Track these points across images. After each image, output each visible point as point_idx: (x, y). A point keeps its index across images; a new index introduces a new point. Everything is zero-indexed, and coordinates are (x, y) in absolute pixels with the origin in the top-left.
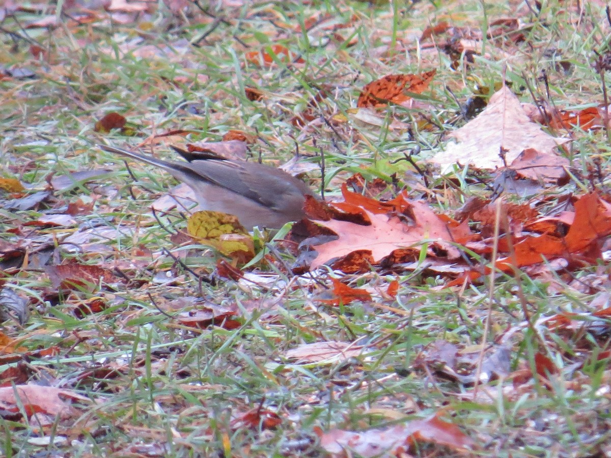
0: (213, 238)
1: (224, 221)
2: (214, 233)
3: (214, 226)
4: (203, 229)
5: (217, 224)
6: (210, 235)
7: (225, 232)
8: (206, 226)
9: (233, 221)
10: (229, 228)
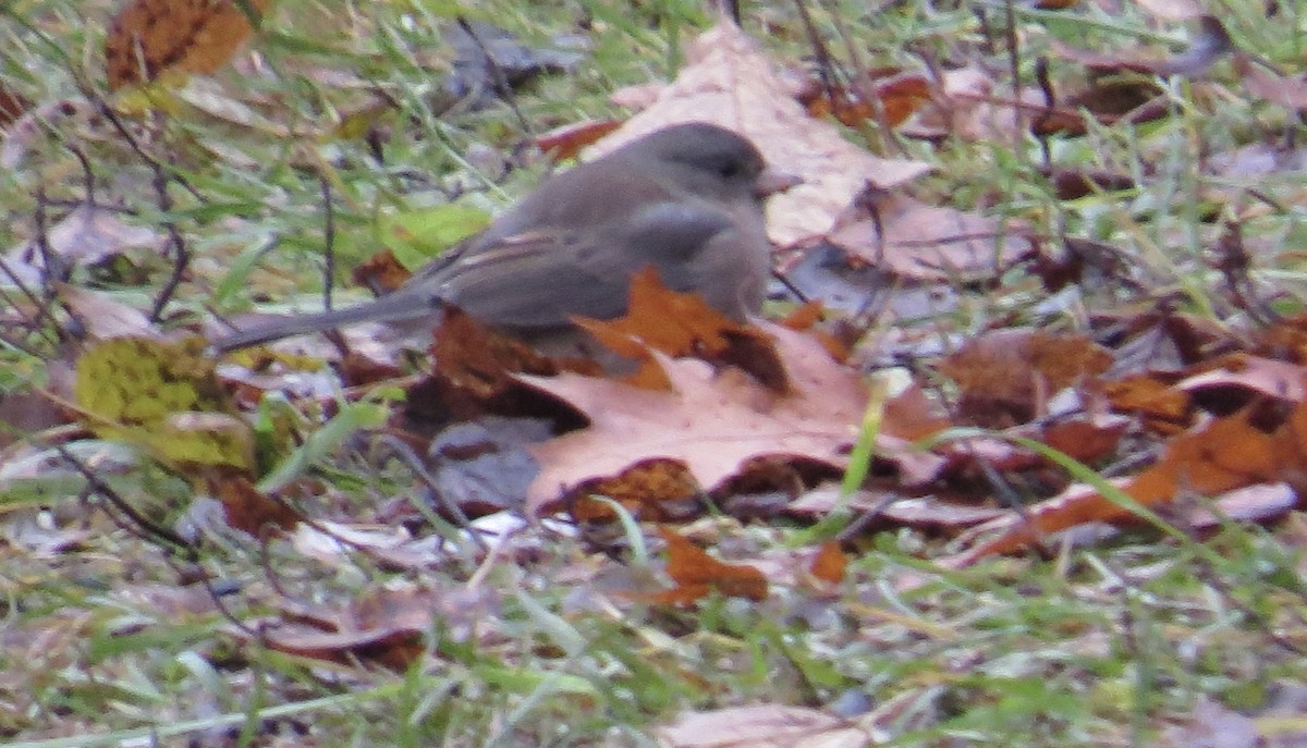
0: (138, 423)
1: (174, 371)
2: (143, 406)
3: (146, 384)
4: (115, 395)
5: (156, 379)
6: (132, 413)
7: (174, 407)
8: (126, 383)
9: (200, 374)
10: (187, 393)
